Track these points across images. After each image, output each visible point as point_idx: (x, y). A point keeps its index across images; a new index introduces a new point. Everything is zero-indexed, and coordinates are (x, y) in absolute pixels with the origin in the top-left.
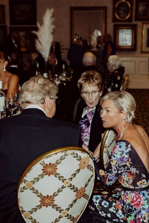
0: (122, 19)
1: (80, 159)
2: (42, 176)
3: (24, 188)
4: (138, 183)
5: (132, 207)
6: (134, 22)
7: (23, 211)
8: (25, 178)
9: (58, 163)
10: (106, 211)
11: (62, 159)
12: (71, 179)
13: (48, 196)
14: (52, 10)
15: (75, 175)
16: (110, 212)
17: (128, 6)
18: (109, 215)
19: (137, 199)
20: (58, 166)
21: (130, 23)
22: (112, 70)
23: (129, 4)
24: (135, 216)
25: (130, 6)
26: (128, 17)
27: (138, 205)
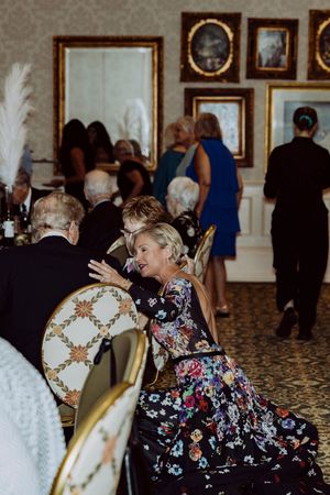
0: (207, 74)
1: (120, 300)
2: (74, 317)
3: (51, 335)
4: (197, 345)
5: (189, 377)
6: (244, 83)
7: (47, 368)
8: (53, 321)
9: (93, 301)
10: (157, 407)
11: (99, 296)
12: (109, 326)
13: (80, 347)
14: (27, 68)
15: (113, 321)
16: (164, 407)
17: (226, 34)
18: (163, 412)
19: (196, 367)
20: (94, 306)
21: (232, 86)
22: (175, 212)
23: (227, 29)
24: (194, 389)
25: (231, 36)
26: (227, 66)
27: (197, 374)
